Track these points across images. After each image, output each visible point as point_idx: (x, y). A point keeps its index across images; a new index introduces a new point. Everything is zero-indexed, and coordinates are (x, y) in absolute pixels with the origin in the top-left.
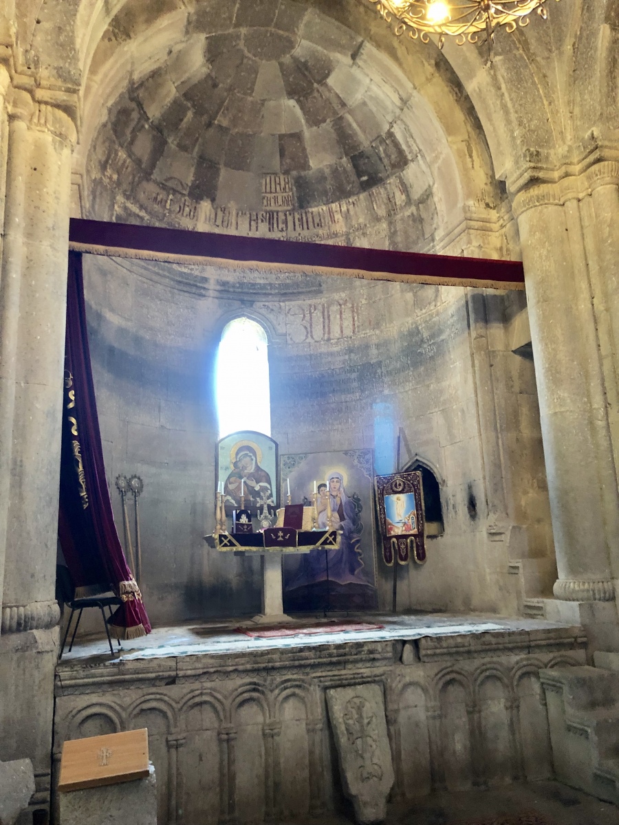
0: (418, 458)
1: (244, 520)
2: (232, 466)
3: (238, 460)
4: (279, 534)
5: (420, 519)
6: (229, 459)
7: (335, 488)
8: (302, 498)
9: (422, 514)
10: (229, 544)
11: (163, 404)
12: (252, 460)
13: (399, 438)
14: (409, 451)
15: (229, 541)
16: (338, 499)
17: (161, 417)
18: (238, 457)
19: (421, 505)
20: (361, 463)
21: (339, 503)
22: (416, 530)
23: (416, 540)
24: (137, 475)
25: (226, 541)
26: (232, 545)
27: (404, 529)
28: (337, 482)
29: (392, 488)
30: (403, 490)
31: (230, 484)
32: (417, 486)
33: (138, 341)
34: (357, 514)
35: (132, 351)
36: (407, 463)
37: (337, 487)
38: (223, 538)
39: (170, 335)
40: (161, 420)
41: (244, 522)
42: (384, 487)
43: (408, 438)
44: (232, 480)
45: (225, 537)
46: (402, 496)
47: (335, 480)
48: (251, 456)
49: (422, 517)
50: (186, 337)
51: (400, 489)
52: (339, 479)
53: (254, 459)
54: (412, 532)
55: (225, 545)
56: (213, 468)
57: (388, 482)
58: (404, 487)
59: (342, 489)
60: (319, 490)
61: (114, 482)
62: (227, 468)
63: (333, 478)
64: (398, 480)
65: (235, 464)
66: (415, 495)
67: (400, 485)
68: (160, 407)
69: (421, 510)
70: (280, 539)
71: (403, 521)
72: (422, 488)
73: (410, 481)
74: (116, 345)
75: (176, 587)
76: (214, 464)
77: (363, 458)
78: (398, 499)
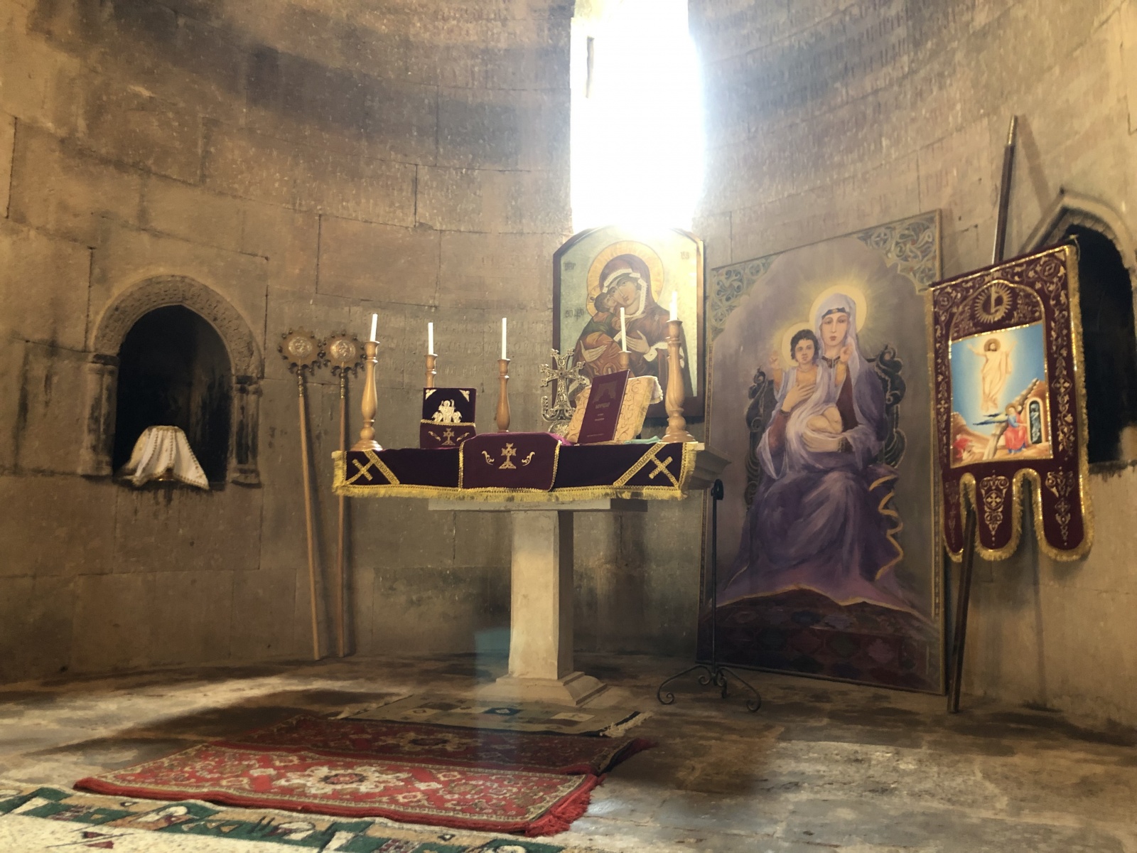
0: (1069, 202)
2: (591, 307)
3: (605, 290)
4: (504, 452)
5: (1064, 408)
6: (584, 292)
7: (833, 338)
8: (754, 372)
9: (1072, 392)
10: (370, 477)
11: (424, 174)
12: (639, 288)
13: (1011, 152)
14: (1040, 186)
15: (373, 470)
16: (840, 368)
17: (420, 205)
18: (606, 284)
19: (1069, 358)
20: (906, 259)
21: (842, 378)
22: (1046, 444)
23: (1043, 478)
25: (363, 470)
26: (379, 479)
27: (1002, 442)
28: (840, 321)
29: (973, 317)
30: (1009, 315)
31: (587, 348)
32: (1057, 297)
34: (889, 407)
36: (1036, 230)
37: (840, 336)
38: (356, 462)
40: (420, 210)
42: (952, 315)
43: (1041, 142)
44: (590, 339)
45: (363, 459)
46: (1005, 337)
47: (835, 316)
49: (1073, 402)
51: (998, 317)
52: (845, 314)
54: (1029, 453)
55: (362, 481)
56: (549, 315)
57: (964, 298)
58: (1014, 306)
59: (851, 341)
60: (793, 349)
62: (580, 313)
63: (830, 312)
64: (996, 284)
65: (599, 303)
66: (1049, 329)
67: (999, 301)
68: (415, 181)
69: (1071, 376)
70: (508, 465)
71: (1002, 417)
72: (1075, 301)
73: (1032, 285)
76: (551, 306)
77: (914, 242)
78: (991, 347)
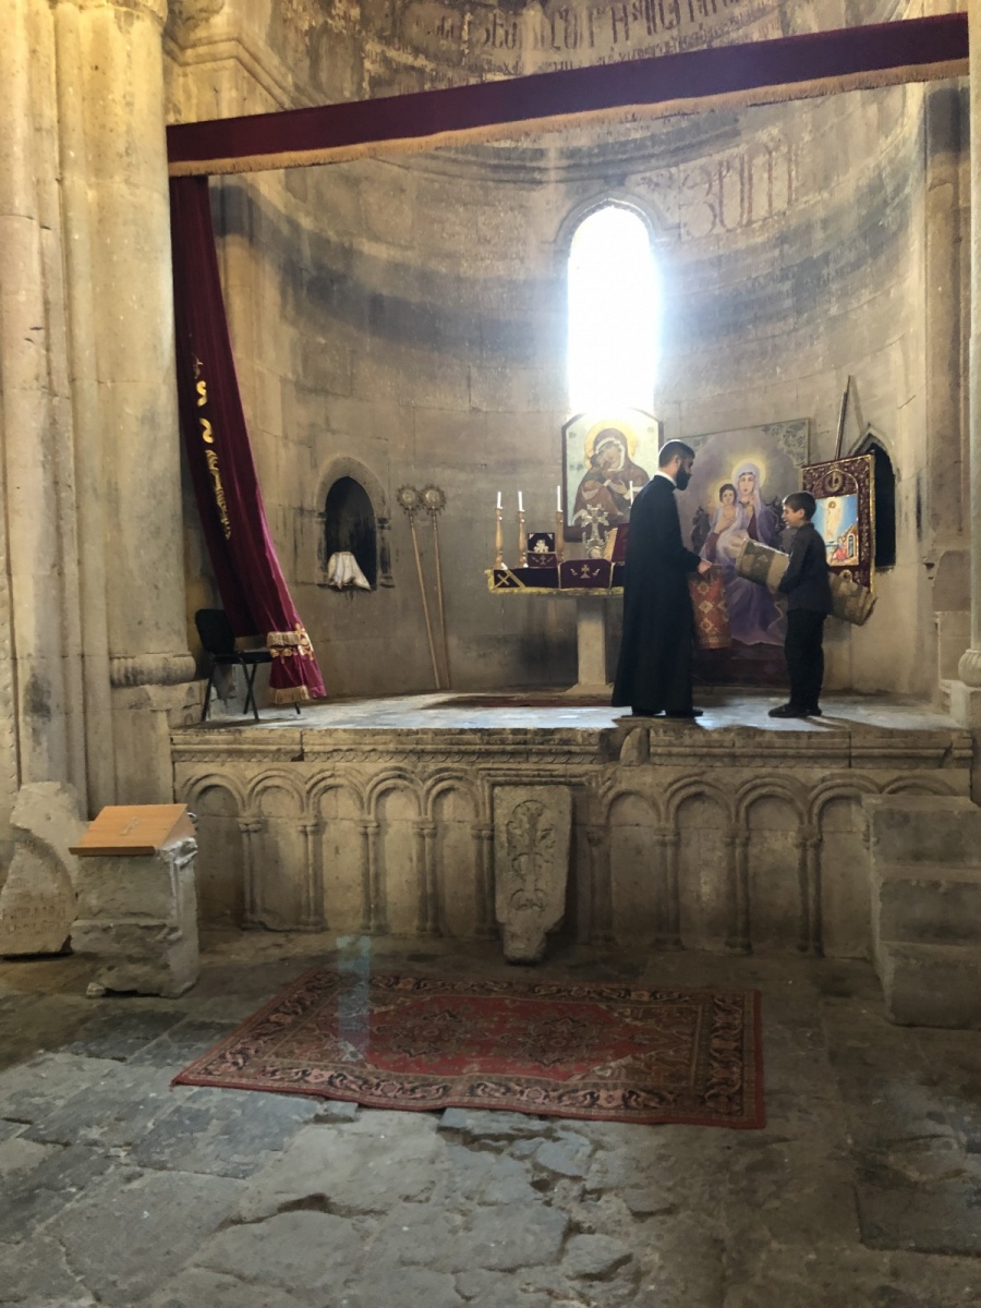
0: (872, 431)
1: (541, 547)
2: (588, 463)
3: (597, 452)
4: (583, 569)
5: (865, 539)
6: (583, 453)
7: (746, 490)
9: (869, 531)
10: (507, 583)
11: (474, 372)
12: (620, 450)
13: (846, 395)
14: (859, 417)
15: (509, 580)
16: (749, 508)
17: (472, 394)
18: (598, 447)
19: (868, 514)
20: (789, 446)
21: (751, 515)
22: (856, 558)
23: (854, 575)
24: (436, 484)
25: (504, 580)
26: (513, 584)
27: (835, 556)
28: (750, 480)
29: (823, 488)
30: (841, 489)
31: (585, 490)
32: (864, 482)
33: (426, 278)
35: (415, 297)
36: (858, 440)
37: (750, 490)
38: (499, 576)
39: (482, 259)
40: (473, 398)
41: (541, 552)
42: (813, 486)
43: (861, 394)
44: (588, 485)
45: (503, 573)
46: (839, 501)
47: (747, 477)
48: (617, 445)
49: (869, 536)
50: (512, 259)
51: (836, 489)
52: (753, 477)
53: (622, 447)
54: (848, 562)
55: (503, 586)
56: (560, 467)
57: (819, 477)
58: (844, 484)
59: (756, 492)
60: (721, 496)
61: (394, 498)
62: (580, 467)
63: (744, 474)
64: (835, 472)
65: (593, 460)
66: (859, 498)
67: (837, 481)
68: (469, 378)
69: (869, 523)
70: (585, 576)
71: (835, 543)
72: (872, 484)
73: (852, 474)
74: (385, 292)
75: (504, 641)
76: (561, 461)
77: (794, 436)
78: (832, 505)
